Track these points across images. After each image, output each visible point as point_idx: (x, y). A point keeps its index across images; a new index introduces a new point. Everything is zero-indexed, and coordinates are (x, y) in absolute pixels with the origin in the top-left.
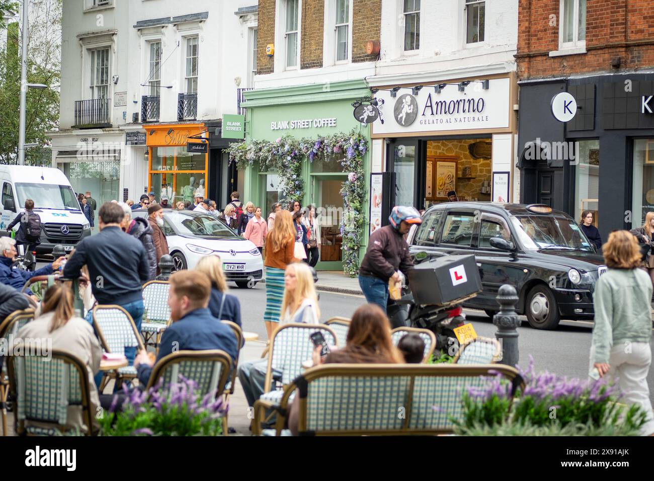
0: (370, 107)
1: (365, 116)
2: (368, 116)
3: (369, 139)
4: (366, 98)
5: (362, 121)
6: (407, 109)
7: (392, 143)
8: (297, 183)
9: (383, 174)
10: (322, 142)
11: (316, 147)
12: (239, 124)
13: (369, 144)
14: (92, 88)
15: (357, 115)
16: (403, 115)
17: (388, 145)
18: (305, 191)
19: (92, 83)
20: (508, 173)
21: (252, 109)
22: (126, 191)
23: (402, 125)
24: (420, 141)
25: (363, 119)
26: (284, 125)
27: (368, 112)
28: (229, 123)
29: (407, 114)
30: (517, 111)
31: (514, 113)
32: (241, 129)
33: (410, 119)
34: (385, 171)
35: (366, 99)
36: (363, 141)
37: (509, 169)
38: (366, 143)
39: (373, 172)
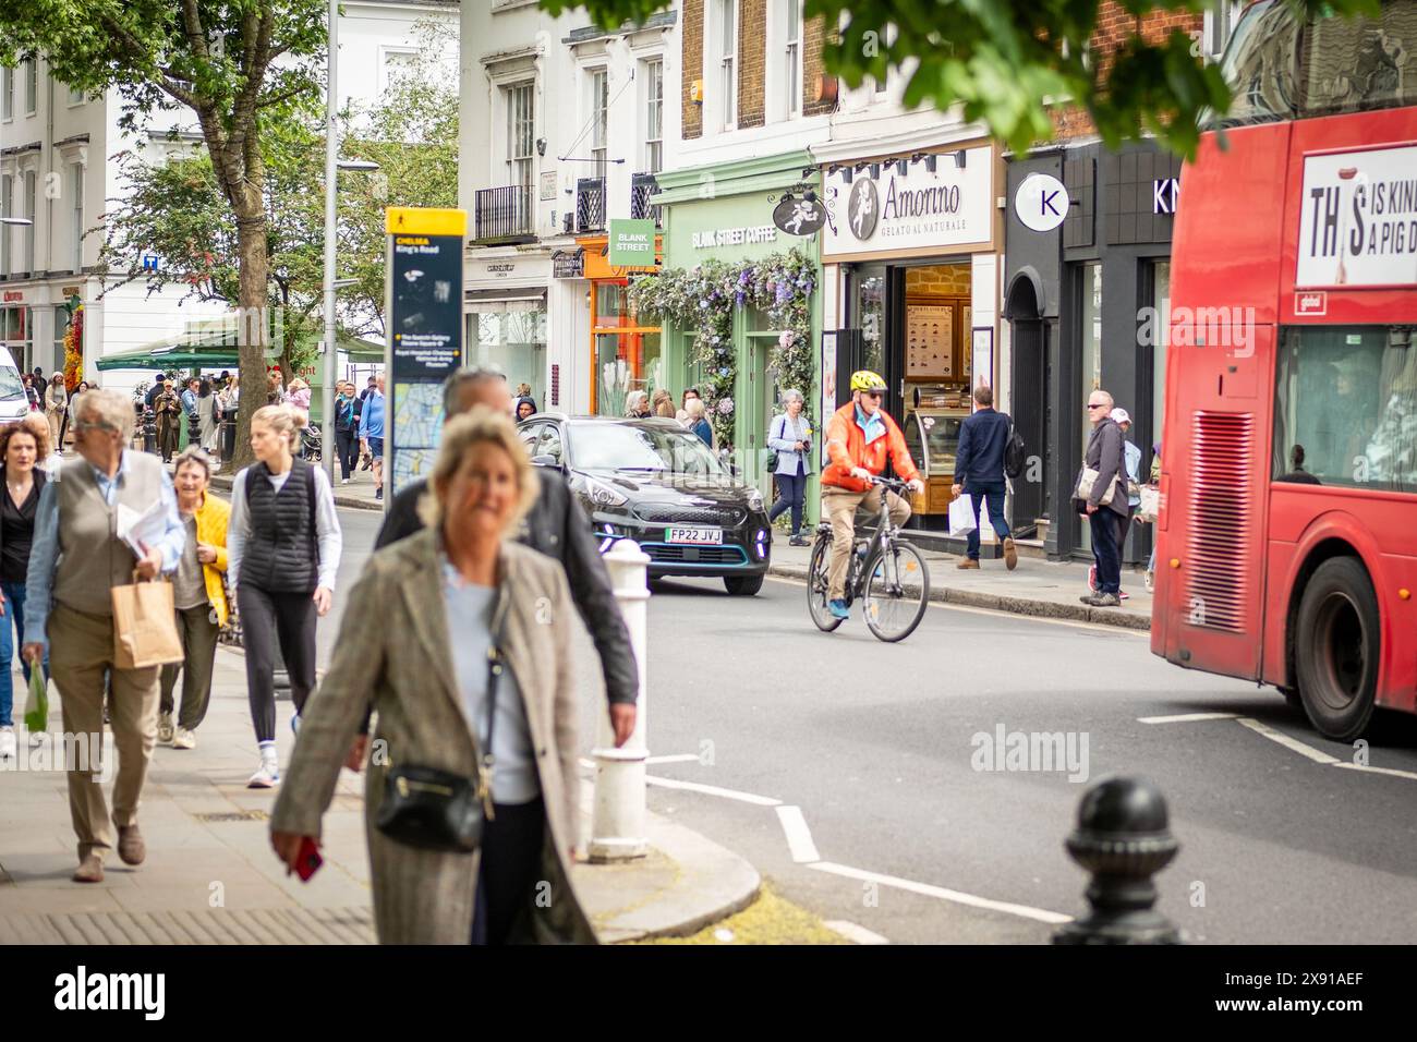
0: (808, 205)
1: (797, 221)
2: (804, 222)
3: (818, 266)
4: (799, 185)
5: (791, 230)
6: (865, 207)
7: (854, 269)
8: (720, 351)
9: (838, 333)
10: (749, 271)
11: (742, 282)
12: (643, 237)
13: (819, 274)
14: (509, 162)
15: (781, 218)
16: (859, 218)
17: (848, 278)
18: (738, 368)
19: (509, 155)
20: (991, 329)
21: (670, 205)
22: (556, 368)
23: (858, 237)
24: (889, 269)
25: (793, 227)
26: (708, 239)
27: (802, 213)
28: (622, 237)
29: (865, 217)
30: (1003, 209)
31: (999, 214)
32: (649, 246)
33: (867, 230)
34: (842, 327)
35: (800, 187)
36: (805, 269)
37: (992, 323)
38: (813, 273)
39: (826, 330)
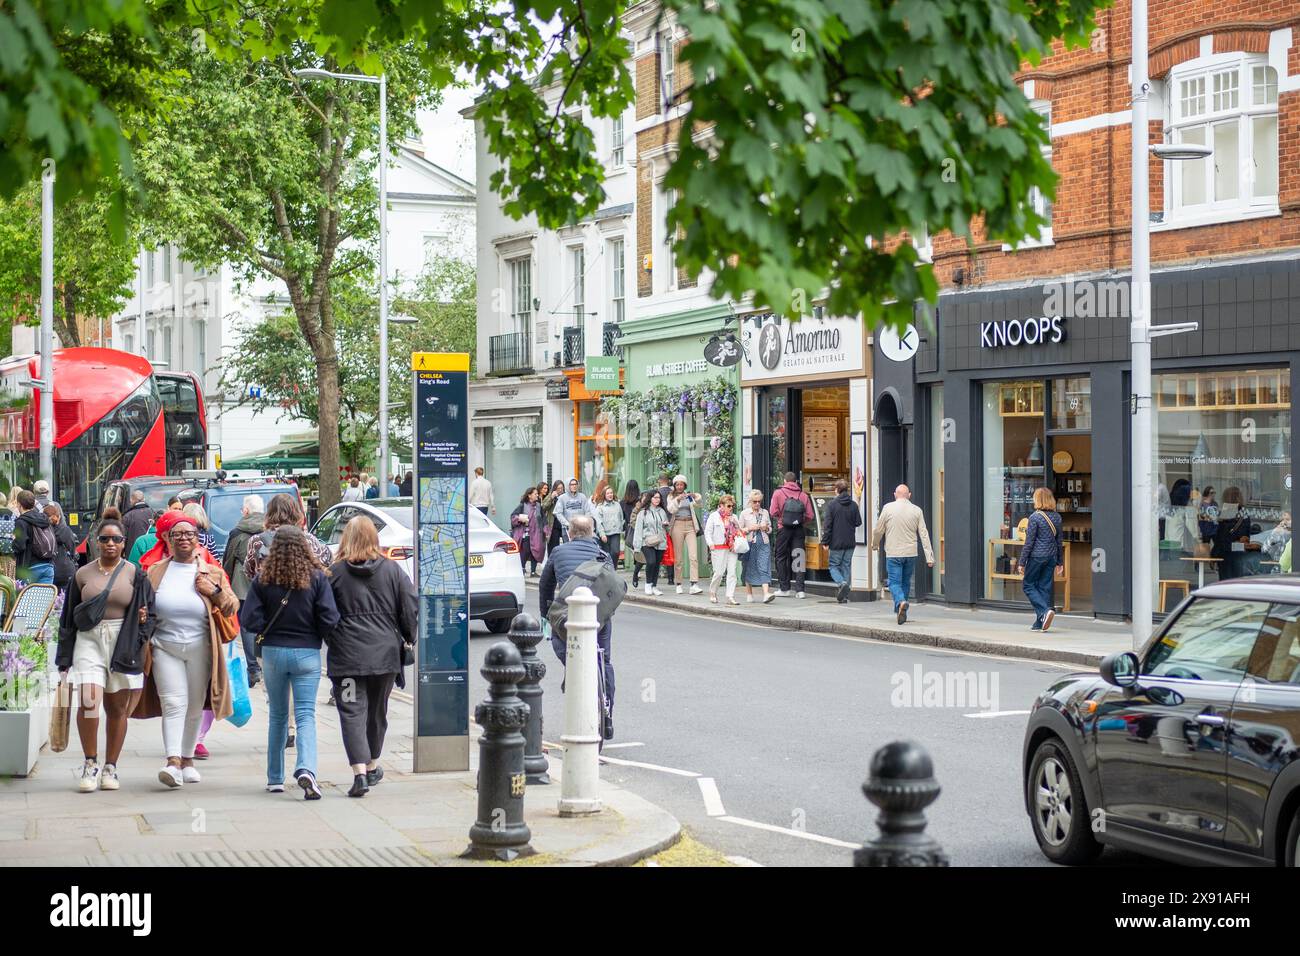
0: (729, 344)
1: (722, 356)
2: (727, 357)
3: (738, 389)
4: (723, 330)
5: (717, 363)
6: (771, 346)
7: (764, 391)
8: (668, 452)
9: (753, 437)
10: (687, 393)
11: (682, 401)
12: (610, 369)
13: (739, 395)
14: (514, 316)
15: (710, 354)
16: (767, 354)
17: (760, 397)
18: (681, 464)
19: (513, 309)
20: (864, 433)
21: (630, 346)
22: (549, 467)
23: (765, 365)
24: (790, 390)
25: (718, 361)
26: (658, 370)
27: (725, 350)
28: (595, 369)
29: (771, 352)
30: (871, 345)
31: (869, 349)
32: (615, 376)
33: (773, 362)
34: (756, 433)
35: (723, 332)
36: (728, 391)
37: (865, 429)
38: (734, 394)
39: (745, 435)
